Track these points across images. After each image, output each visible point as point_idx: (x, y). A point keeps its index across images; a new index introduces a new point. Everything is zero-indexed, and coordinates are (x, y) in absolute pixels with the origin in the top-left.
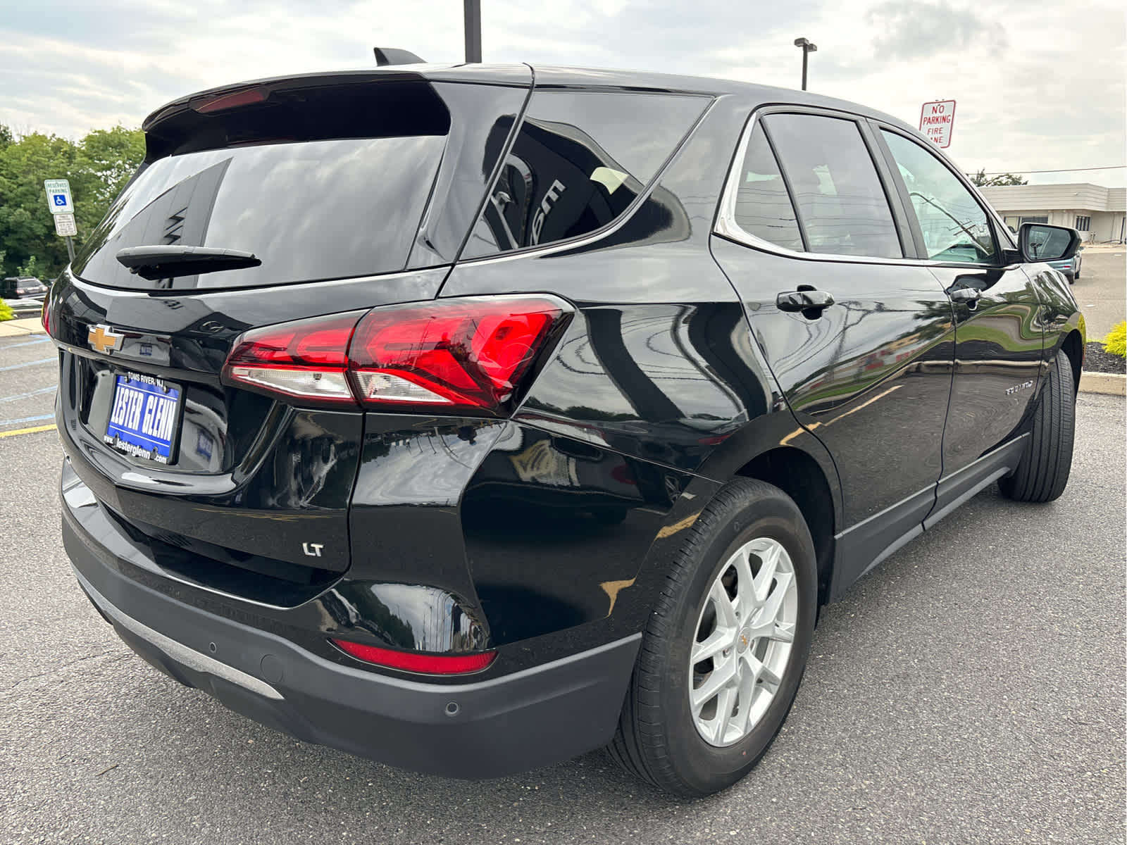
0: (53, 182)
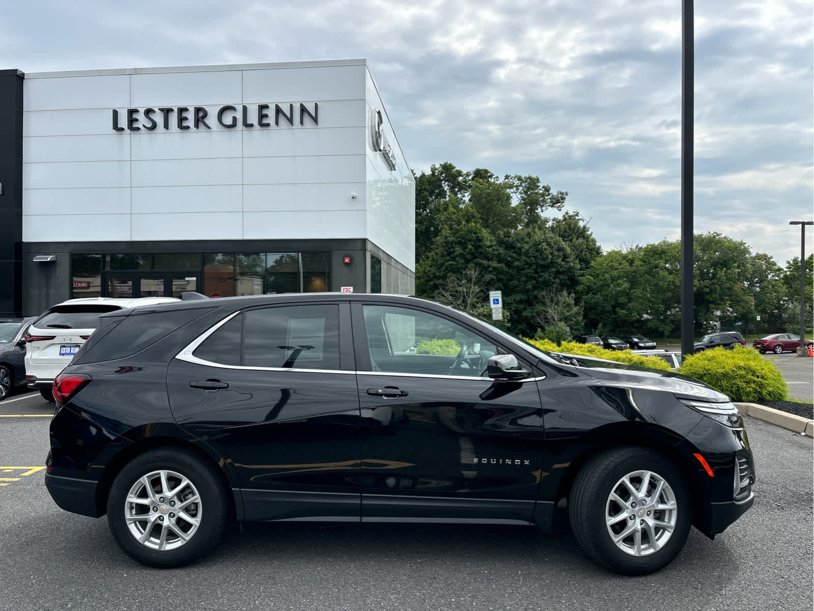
0: (494, 292)
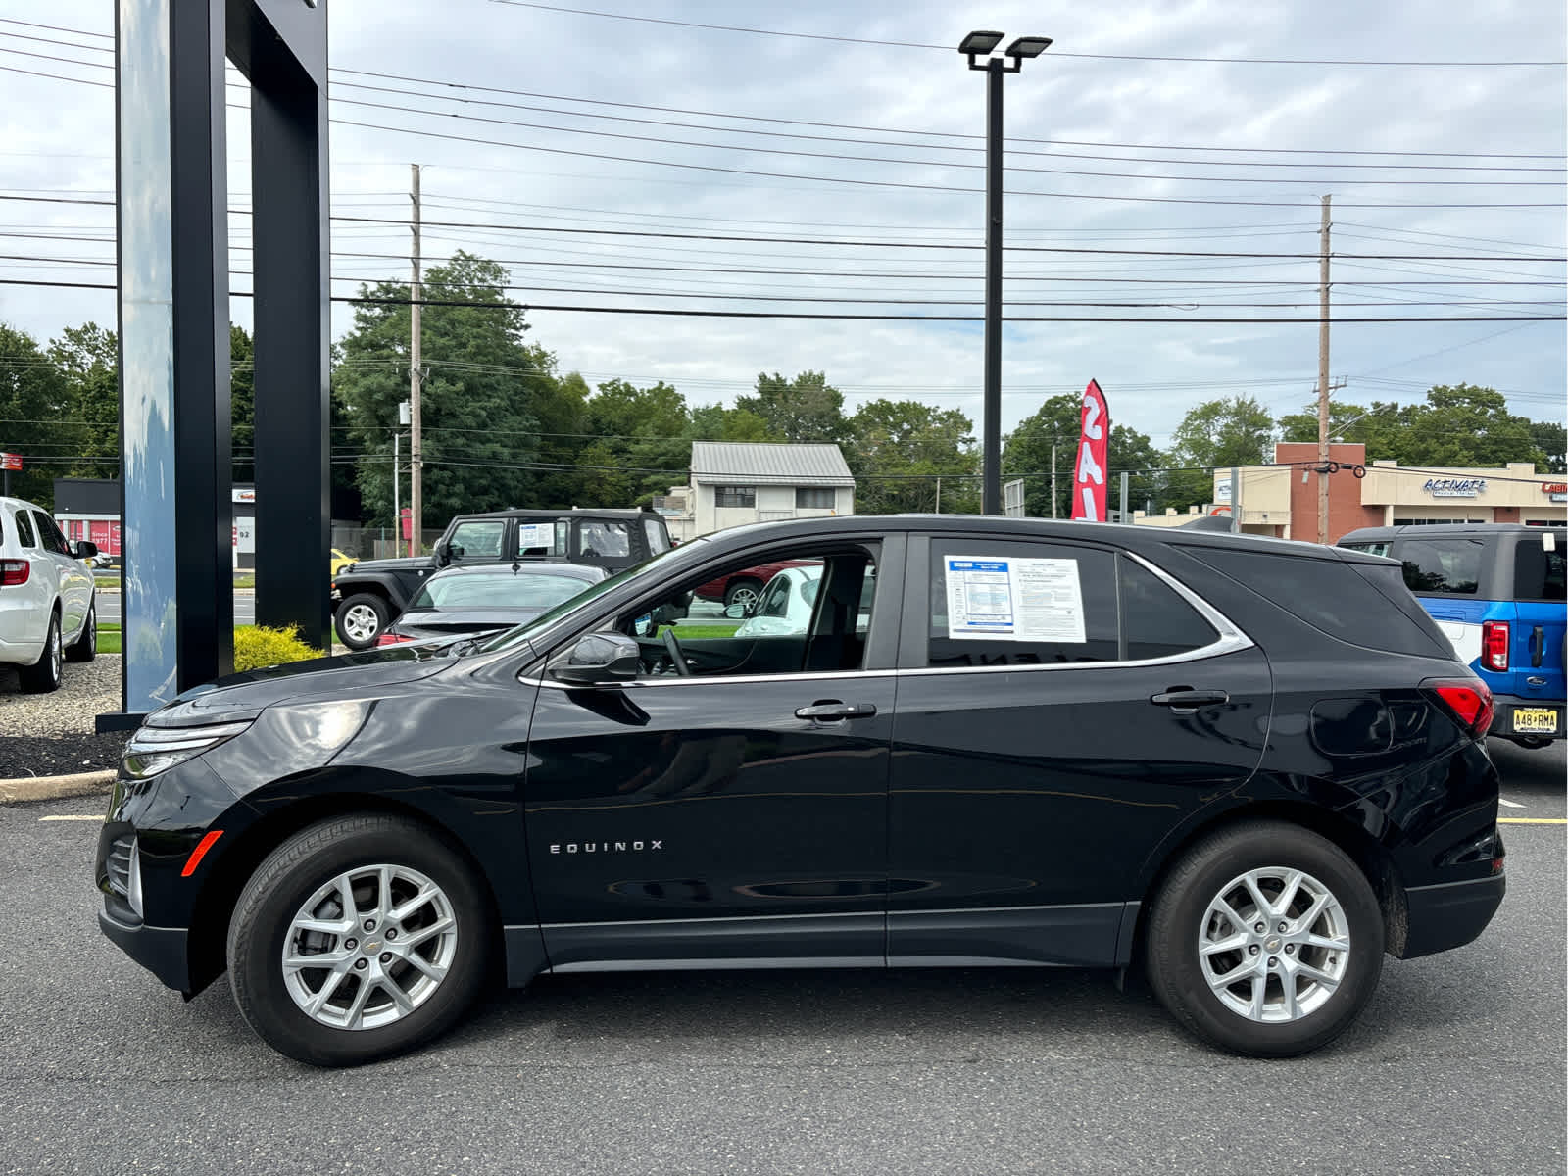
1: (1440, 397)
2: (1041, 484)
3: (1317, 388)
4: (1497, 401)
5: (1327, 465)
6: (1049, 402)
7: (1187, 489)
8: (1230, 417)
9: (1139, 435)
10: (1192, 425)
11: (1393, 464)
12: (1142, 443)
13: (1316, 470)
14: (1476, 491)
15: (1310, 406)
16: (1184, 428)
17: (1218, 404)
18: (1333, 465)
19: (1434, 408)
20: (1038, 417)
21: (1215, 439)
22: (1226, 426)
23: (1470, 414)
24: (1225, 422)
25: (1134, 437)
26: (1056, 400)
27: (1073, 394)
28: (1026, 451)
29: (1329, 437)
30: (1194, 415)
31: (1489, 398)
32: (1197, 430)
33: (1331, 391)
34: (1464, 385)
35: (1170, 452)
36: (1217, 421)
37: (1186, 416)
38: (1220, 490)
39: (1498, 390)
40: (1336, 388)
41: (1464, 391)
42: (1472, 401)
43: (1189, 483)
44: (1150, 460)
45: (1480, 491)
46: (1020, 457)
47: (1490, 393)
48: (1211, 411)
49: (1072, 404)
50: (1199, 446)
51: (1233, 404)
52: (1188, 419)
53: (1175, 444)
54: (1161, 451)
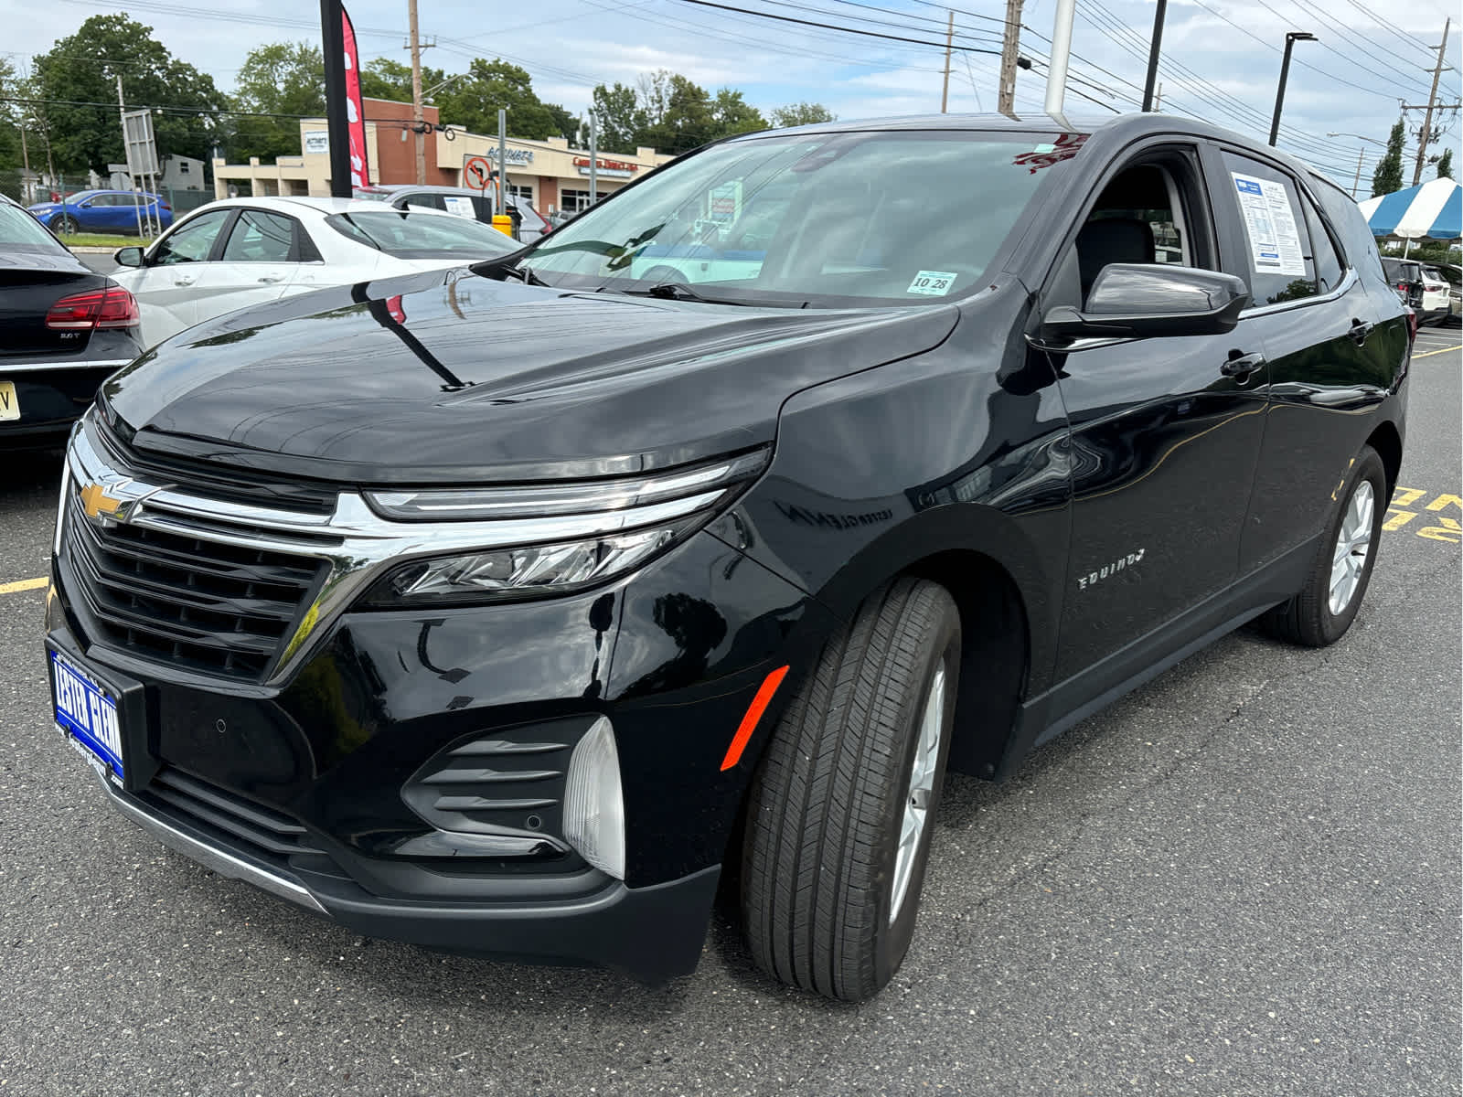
1: (482, 69)
2: (94, 119)
3: (409, 45)
4: (525, 79)
5: (421, 125)
6: (90, 21)
7: (258, 138)
8: (294, 65)
9: (200, 74)
10: (254, 68)
11: (464, 129)
12: (207, 82)
13: (413, 129)
14: (526, 161)
15: (372, 63)
16: (248, 70)
17: (281, 48)
18: (427, 126)
19: (476, 80)
20: (78, 38)
21: (281, 87)
22: (291, 74)
23: (505, 89)
24: (290, 69)
25: (195, 74)
26: (99, 20)
27: (119, 15)
28: (69, 78)
29: (423, 97)
30: (255, 58)
31: (519, 75)
32: (260, 75)
33: (421, 50)
34: (499, 60)
35: (236, 97)
36: (282, 67)
37: (248, 57)
38: (309, 142)
39: (526, 69)
40: (427, 46)
41: (499, 66)
42: (506, 77)
43: (262, 132)
44: (218, 102)
45: (530, 161)
46: (64, 84)
47: (519, 70)
48: (275, 55)
49: (119, 28)
50: (266, 93)
51: (296, 50)
52: (250, 61)
53: (239, 86)
54: (226, 94)
